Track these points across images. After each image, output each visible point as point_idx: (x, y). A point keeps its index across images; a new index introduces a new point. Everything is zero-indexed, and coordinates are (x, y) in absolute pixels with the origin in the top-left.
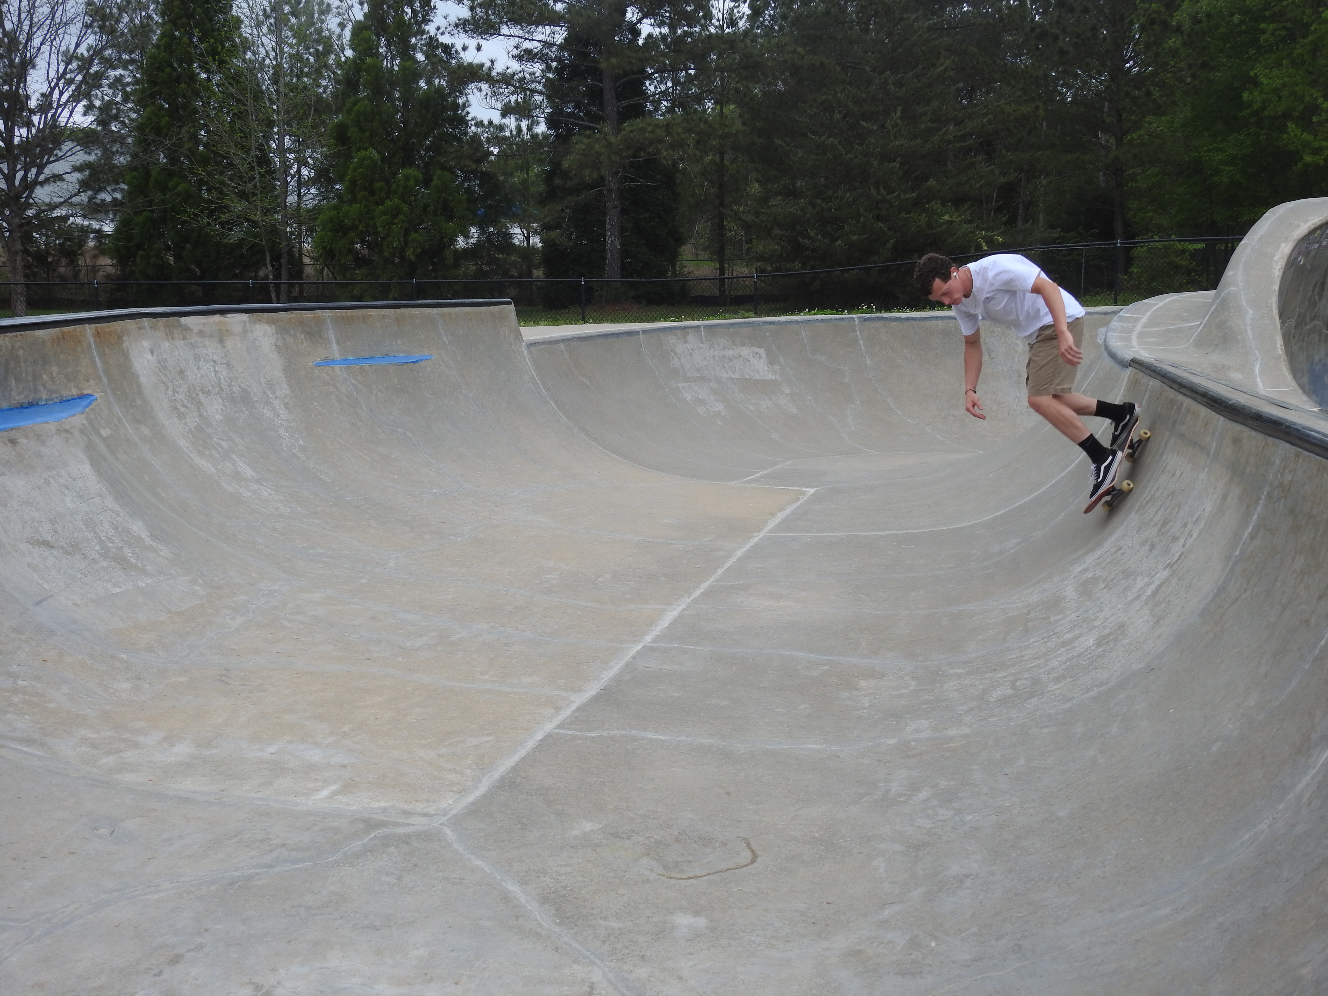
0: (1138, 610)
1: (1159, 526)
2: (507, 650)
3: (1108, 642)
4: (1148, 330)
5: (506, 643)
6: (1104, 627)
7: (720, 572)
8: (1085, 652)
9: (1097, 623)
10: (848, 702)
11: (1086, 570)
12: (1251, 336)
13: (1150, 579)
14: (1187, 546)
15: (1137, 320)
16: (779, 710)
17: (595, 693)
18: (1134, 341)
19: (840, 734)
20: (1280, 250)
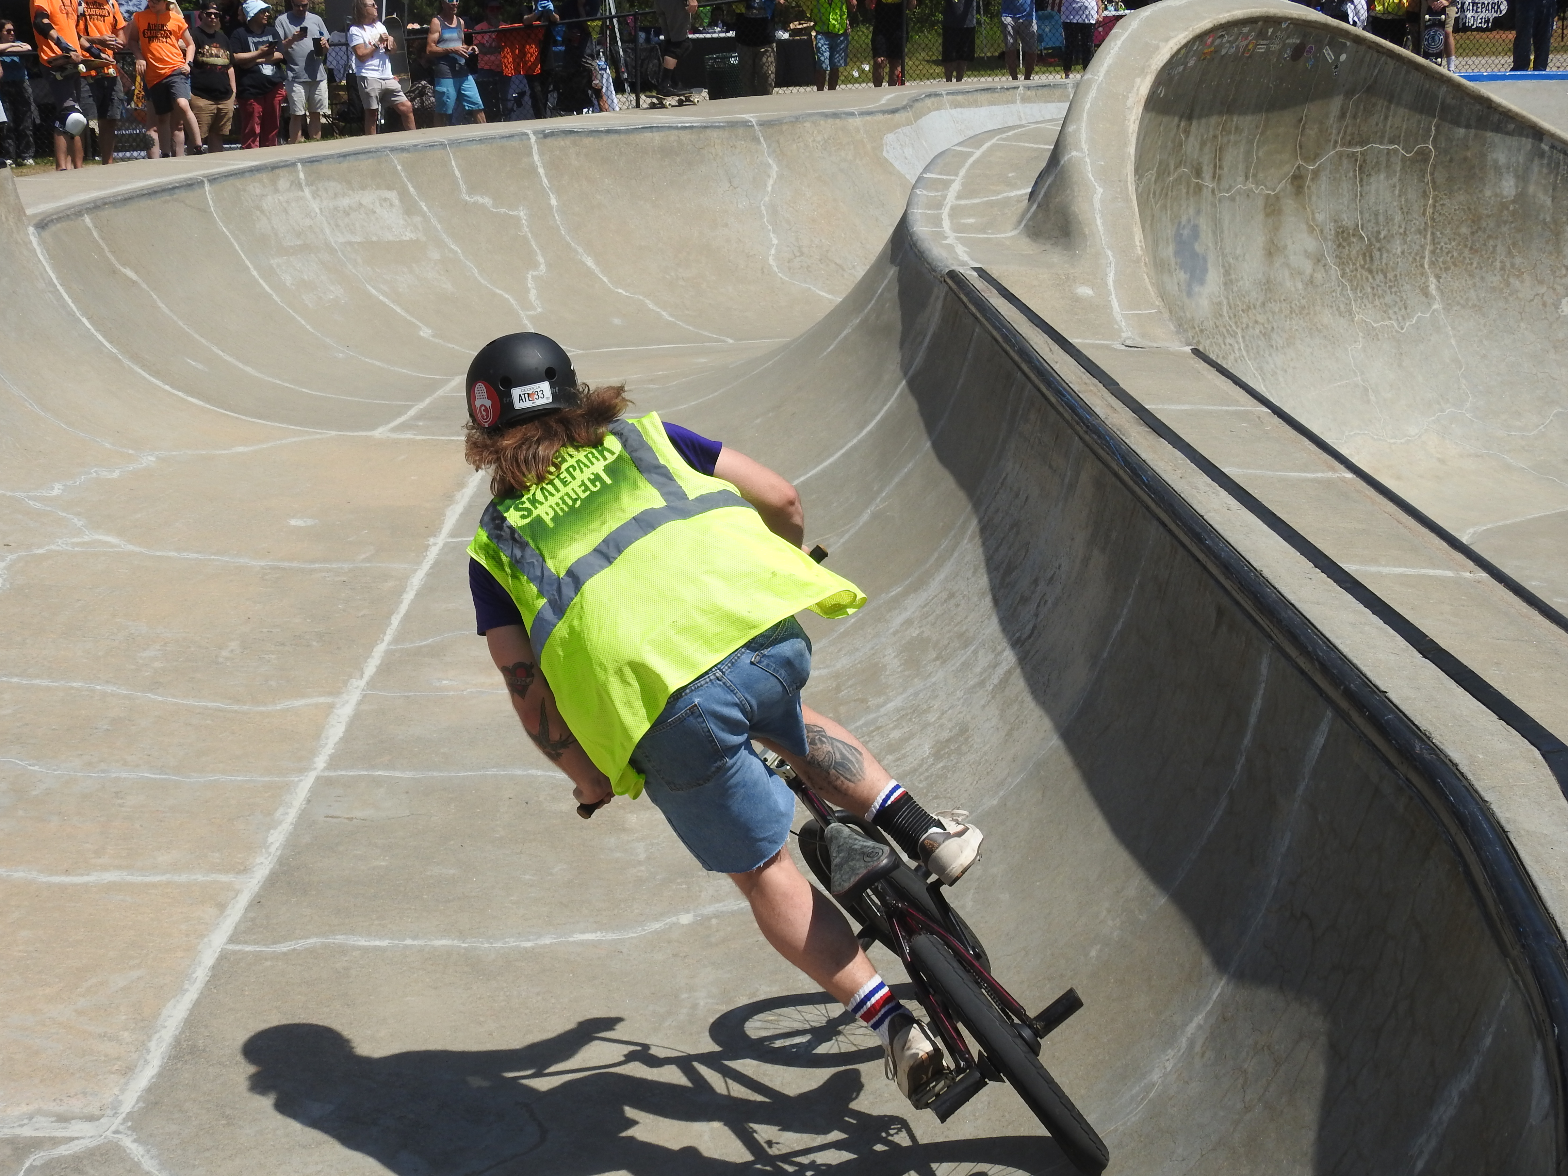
0: (984, 706)
1: (1002, 571)
2: (121, 806)
3: (949, 755)
4: (963, 202)
5: (116, 793)
6: (941, 726)
7: (395, 621)
8: (921, 765)
9: (932, 718)
10: (618, 855)
11: (909, 622)
12: (1101, 228)
13: (996, 657)
14: (1041, 617)
15: (947, 184)
16: (527, 877)
17: (267, 872)
18: (946, 224)
19: (616, 912)
20: (1135, 89)
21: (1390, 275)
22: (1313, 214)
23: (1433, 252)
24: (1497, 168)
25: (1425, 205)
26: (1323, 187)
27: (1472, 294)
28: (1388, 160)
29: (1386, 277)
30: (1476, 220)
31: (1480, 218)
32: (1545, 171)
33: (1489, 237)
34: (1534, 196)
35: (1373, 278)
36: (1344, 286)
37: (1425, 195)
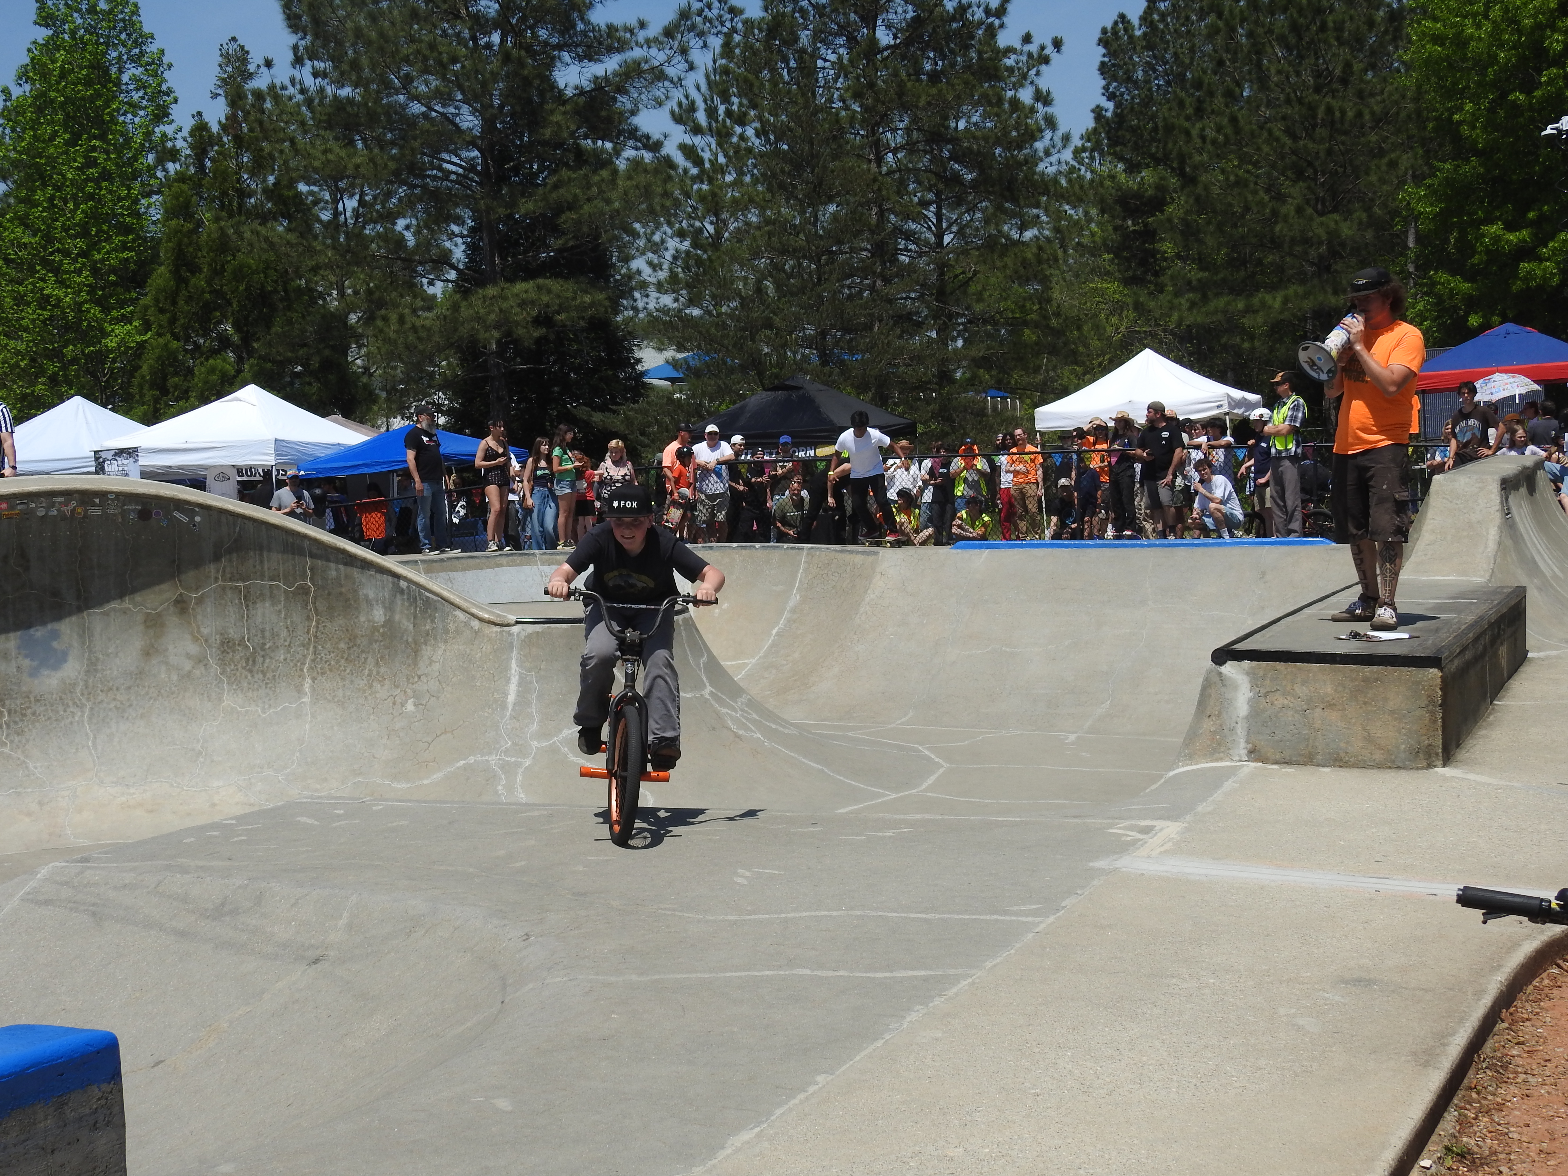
21: (268, 675)
22: (199, 628)
23: (313, 661)
24: (368, 601)
25: (309, 627)
26: (209, 610)
27: (340, 693)
28: (271, 593)
29: (264, 676)
30: (352, 639)
31: (356, 637)
32: (406, 604)
33: (363, 651)
34: (400, 622)
35: (253, 676)
36: (221, 681)
37: (308, 618)
